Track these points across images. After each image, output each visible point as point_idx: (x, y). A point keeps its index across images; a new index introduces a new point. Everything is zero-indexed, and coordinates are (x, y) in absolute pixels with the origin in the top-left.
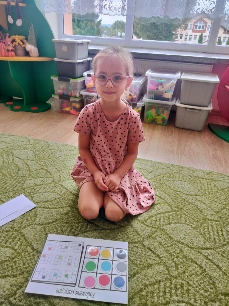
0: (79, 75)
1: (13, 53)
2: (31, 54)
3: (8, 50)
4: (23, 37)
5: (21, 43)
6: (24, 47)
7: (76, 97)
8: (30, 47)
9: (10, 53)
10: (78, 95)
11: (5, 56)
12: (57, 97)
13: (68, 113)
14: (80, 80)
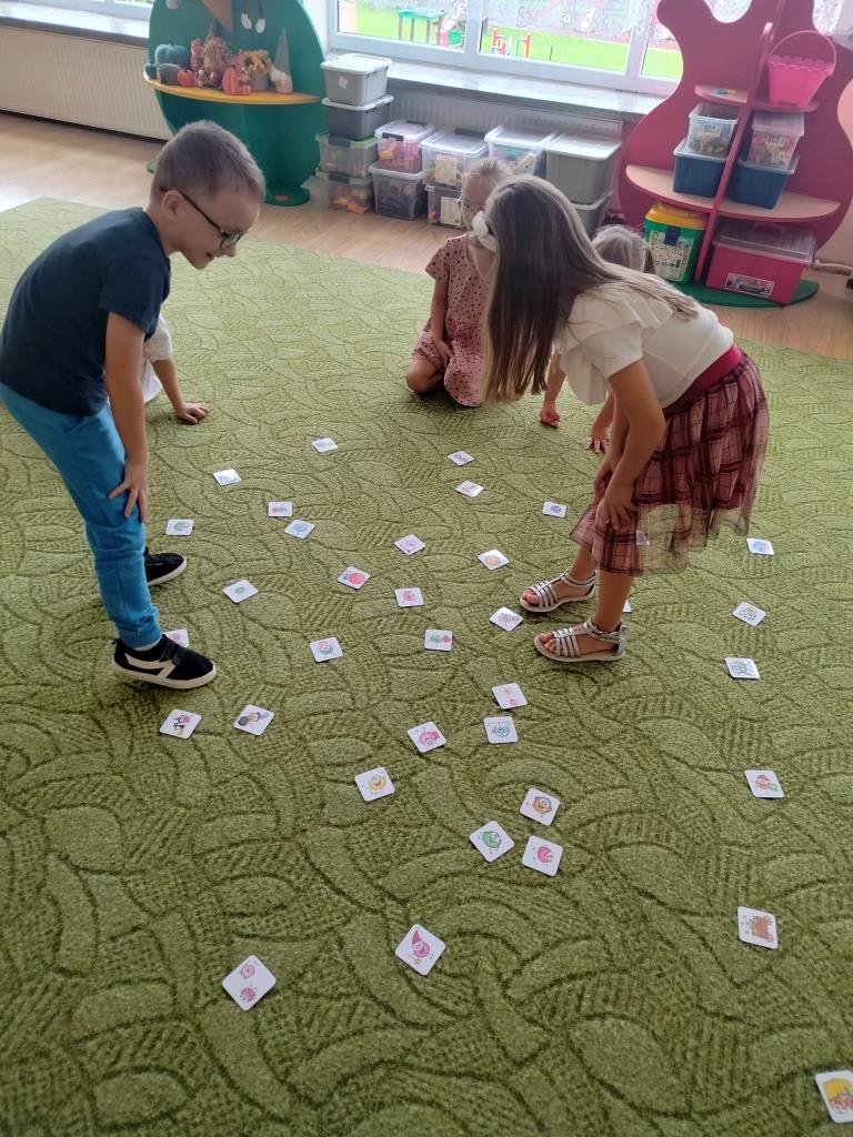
0: (368, 134)
1: (249, 88)
2: (279, 89)
3: (241, 83)
4: (265, 53)
5: (262, 66)
6: (268, 75)
7: (359, 177)
8: (280, 76)
9: (244, 87)
10: (363, 173)
11: (237, 94)
12: (325, 176)
13: (345, 209)
14: (368, 144)
